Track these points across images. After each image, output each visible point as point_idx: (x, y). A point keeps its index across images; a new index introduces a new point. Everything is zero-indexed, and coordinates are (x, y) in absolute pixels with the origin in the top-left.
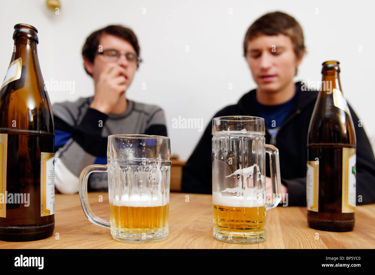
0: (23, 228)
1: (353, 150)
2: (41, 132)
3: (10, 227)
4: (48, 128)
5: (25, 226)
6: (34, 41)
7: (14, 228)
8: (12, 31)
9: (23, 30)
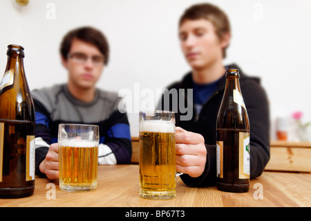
1: (248, 134)
6: (21, 56)
9: (14, 49)
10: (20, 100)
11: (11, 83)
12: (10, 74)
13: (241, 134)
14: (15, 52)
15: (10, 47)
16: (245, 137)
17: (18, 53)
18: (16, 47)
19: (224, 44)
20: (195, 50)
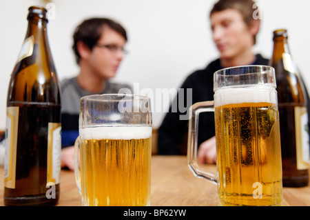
0: (30, 198)
1: (304, 109)
2: (49, 104)
3: (18, 198)
4: (56, 100)
5: (32, 196)
6: (45, 21)
7: (22, 198)
8: (26, 13)
9: (36, 11)
10: (42, 80)
11: (30, 54)
12: (30, 42)
13: (298, 110)
14: (37, 15)
15: (31, 9)
16: (301, 114)
17: (41, 16)
18: (38, 8)
19: (254, 30)
20: (224, 41)
